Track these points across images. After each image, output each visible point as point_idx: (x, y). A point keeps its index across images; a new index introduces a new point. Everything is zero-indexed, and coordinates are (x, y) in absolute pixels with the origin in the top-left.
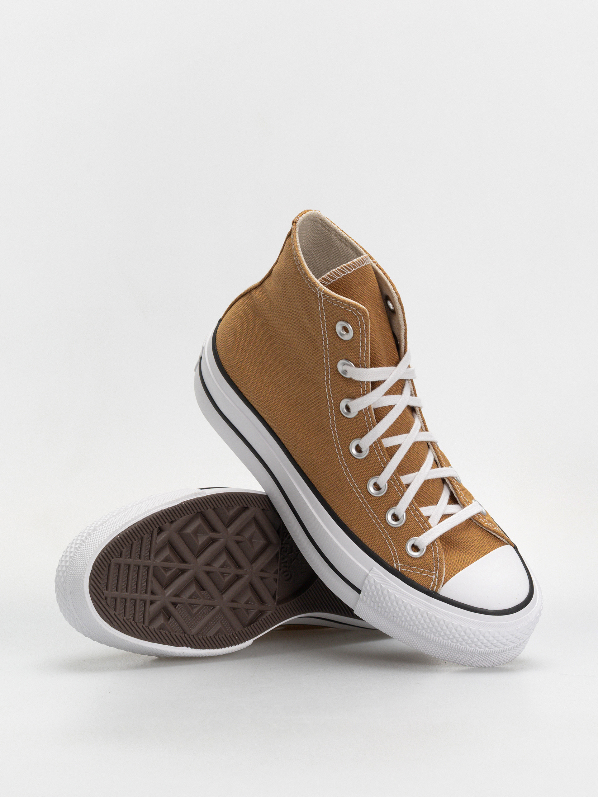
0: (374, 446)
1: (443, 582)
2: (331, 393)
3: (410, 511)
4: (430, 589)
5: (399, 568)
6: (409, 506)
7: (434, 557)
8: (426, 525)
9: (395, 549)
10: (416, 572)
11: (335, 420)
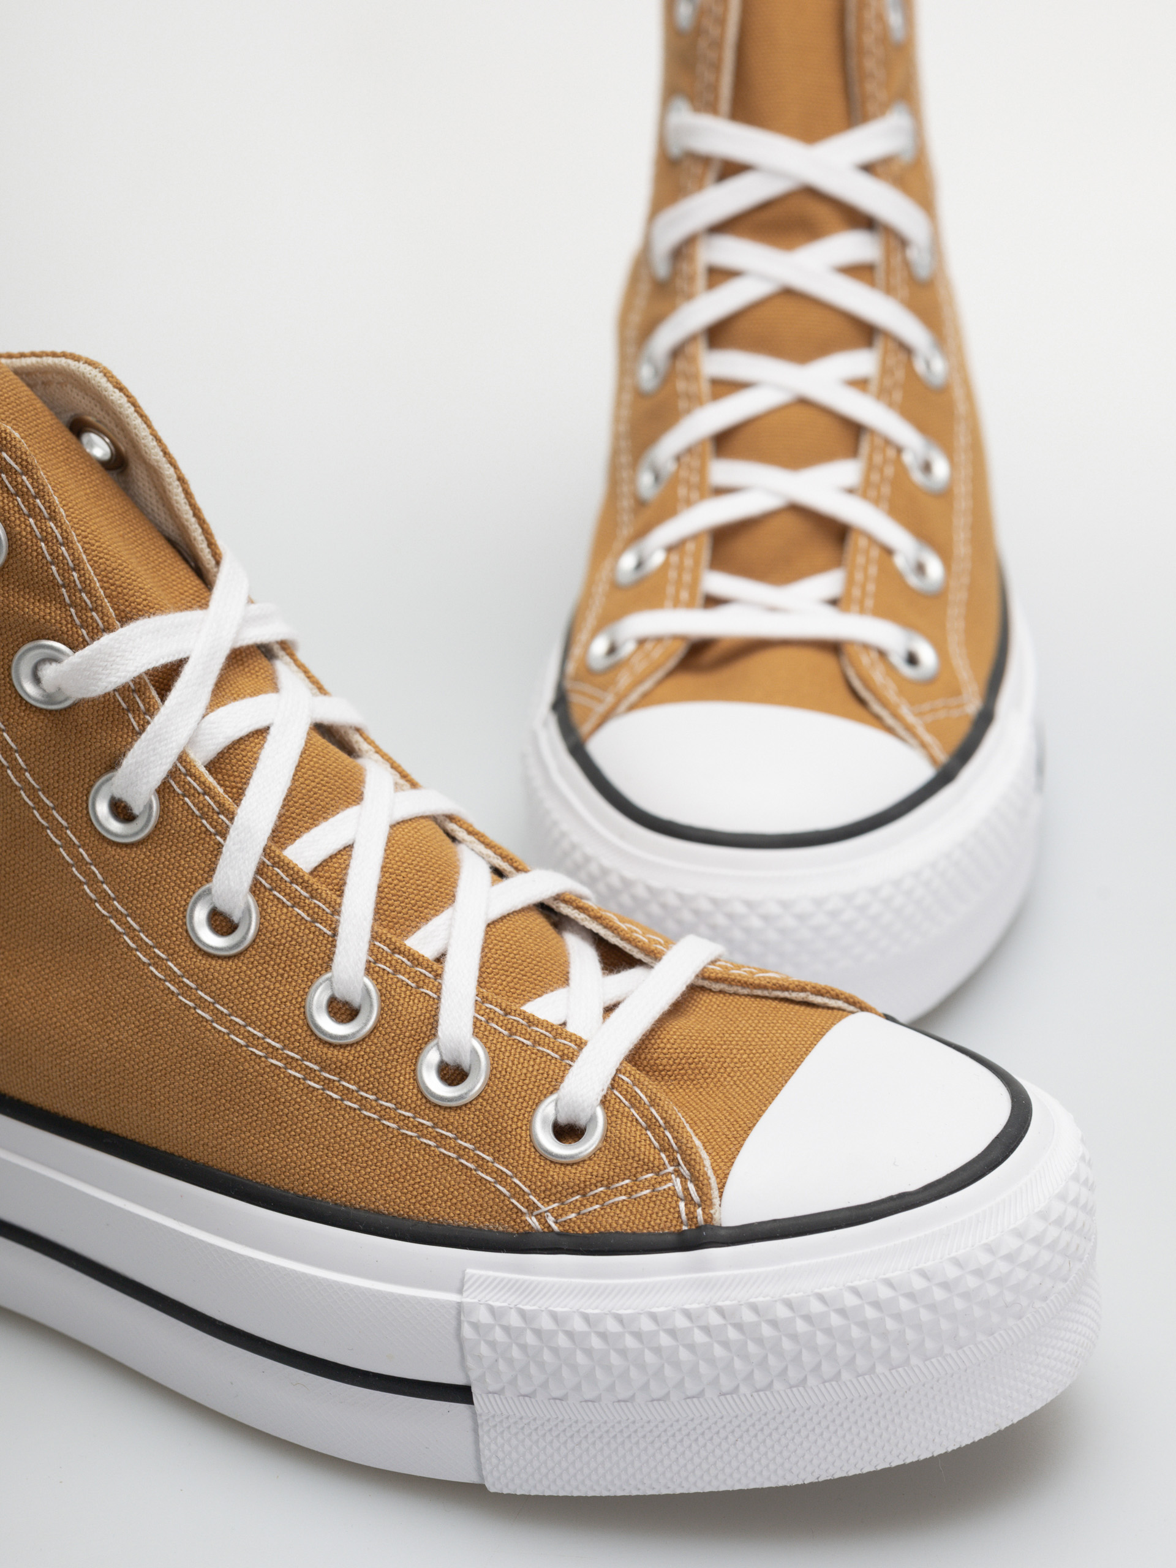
0: (263, 882)
1: (713, 1181)
2: (42, 796)
3: (489, 1028)
4: (685, 1228)
5: (551, 1220)
6: (477, 1011)
7: (643, 1124)
8: (563, 1041)
9: (504, 1170)
10: (611, 1201)
11: (100, 877)
